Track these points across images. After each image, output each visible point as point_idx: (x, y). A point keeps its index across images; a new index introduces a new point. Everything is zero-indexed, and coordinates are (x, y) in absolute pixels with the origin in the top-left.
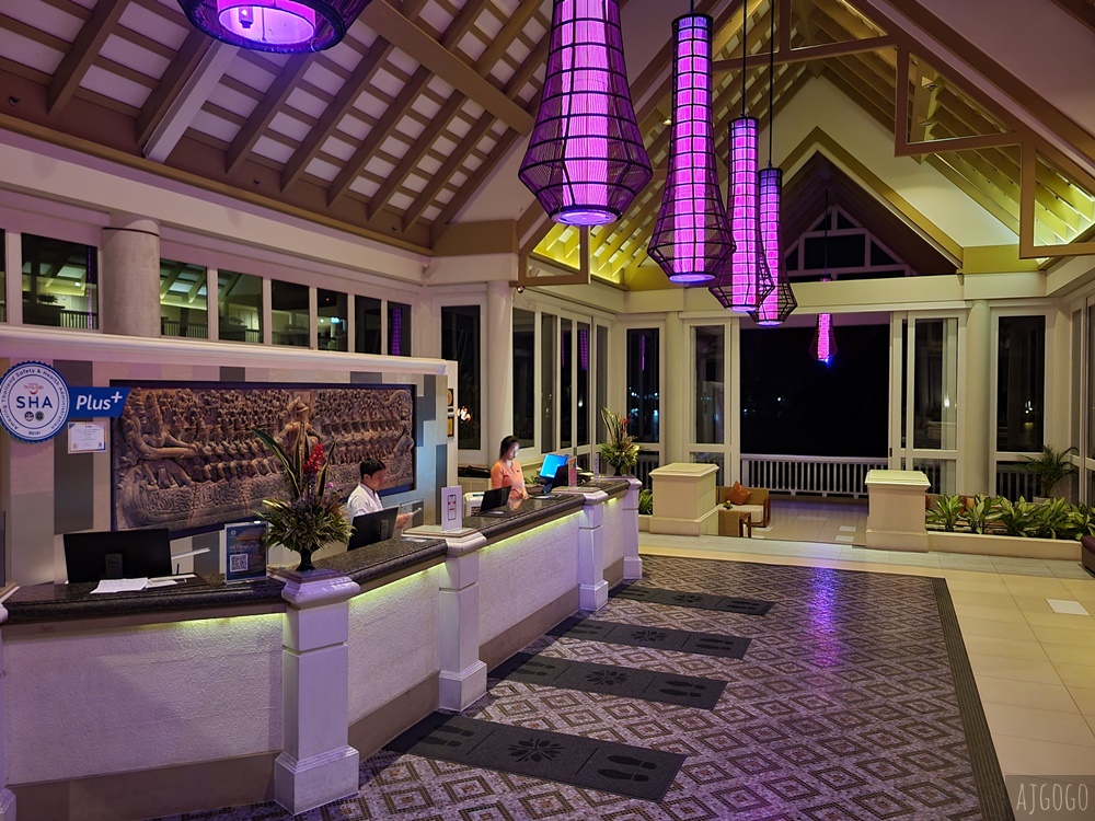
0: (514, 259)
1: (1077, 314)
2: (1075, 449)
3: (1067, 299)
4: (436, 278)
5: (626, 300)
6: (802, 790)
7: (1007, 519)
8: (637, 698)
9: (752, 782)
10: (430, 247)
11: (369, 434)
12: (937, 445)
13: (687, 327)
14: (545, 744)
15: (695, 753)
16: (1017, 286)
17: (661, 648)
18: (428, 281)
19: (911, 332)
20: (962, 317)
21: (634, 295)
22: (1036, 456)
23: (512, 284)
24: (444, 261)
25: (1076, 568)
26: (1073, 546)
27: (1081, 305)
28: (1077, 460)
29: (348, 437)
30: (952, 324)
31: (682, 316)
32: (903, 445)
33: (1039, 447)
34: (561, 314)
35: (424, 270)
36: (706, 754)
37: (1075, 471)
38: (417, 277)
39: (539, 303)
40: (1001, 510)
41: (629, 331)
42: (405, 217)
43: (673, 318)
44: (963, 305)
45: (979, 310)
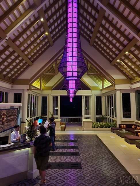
0: (29, 86)
1: (105, 96)
2: (106, 115)
3: (104, 94)
4: (14, 88)
5: (42, 92)
6: (97, 164)
7: (102, 125)
8: (69, 156)
9: (91, 164)
10: (13, 83)
11: (12, 117)
12: (88, 115)
13: (52, 96)
14: (61, 164)
15: (82, 162)
16: (98, 92)
17: (67, 149)
18: (12, 89)
19: (85, 98)
20: (91, 96)
21: (43, 91)
22: (101, 116)
23: (28, 90)
24: (15, 85)
25: (110, 132)
26: (110, 129)
27: (106, 95)
28: (106, 117)
29: (10, 118)
30: (90, 97)
31: (51, 95)
32: (84, 115)
33: (101, 115)
34: (33, 94)
35: (12, 87)
36: (83, 162)
37: (106, 118)
38: (10, 88)
39: (31, 93)
40: (101, 124)
41: (42, 97)
42: (10, 78)
43: (50, 95)
44: (91, 95)
45: (94, 95)
